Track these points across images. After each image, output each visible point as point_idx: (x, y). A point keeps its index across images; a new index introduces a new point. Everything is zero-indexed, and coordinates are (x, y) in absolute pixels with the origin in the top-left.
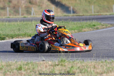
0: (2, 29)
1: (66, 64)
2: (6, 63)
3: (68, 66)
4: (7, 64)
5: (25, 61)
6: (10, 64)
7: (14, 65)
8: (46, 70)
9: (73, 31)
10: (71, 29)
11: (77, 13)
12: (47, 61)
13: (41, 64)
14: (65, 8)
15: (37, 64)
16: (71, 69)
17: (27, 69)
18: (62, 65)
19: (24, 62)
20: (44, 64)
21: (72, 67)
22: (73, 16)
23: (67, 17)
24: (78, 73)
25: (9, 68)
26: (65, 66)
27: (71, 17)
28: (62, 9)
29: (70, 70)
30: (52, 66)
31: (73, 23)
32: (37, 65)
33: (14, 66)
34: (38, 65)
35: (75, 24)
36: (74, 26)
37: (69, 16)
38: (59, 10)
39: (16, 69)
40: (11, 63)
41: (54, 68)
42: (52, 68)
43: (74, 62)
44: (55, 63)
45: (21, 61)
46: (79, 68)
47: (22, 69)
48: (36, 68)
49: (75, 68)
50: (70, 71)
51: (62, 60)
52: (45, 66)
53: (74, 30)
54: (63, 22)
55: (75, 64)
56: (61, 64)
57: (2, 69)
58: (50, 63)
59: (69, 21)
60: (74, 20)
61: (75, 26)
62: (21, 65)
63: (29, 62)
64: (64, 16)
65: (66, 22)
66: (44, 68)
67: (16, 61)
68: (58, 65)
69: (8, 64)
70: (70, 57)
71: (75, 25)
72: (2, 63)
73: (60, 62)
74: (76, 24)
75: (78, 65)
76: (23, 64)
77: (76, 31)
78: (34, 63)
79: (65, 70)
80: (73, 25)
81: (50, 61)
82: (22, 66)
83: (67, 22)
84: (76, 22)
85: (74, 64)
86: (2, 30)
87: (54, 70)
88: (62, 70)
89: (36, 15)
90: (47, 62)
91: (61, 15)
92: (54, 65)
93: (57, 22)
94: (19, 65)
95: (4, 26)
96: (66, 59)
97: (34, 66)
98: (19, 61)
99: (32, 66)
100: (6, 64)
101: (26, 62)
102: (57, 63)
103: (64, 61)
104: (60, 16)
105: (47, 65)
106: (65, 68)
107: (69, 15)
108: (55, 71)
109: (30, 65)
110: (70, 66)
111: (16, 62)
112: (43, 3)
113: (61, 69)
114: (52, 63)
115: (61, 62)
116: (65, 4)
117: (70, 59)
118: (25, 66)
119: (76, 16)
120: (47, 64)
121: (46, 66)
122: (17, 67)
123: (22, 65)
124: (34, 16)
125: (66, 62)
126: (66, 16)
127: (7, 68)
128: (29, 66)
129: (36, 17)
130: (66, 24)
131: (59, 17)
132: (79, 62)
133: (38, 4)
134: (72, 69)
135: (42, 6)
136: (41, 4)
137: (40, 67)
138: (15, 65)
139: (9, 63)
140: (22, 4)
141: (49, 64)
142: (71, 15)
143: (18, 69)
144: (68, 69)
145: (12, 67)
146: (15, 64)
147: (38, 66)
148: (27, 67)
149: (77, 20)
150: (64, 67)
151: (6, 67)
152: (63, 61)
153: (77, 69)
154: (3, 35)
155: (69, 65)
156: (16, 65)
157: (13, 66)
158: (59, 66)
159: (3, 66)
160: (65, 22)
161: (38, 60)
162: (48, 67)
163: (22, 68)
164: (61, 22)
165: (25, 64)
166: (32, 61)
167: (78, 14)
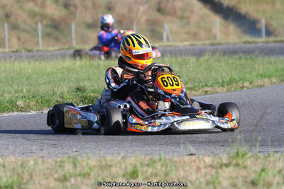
0: (91, 77)
1: (249, 163)
2: (98, 160)
3: (254, 168)
4: (101, 162)
5: (146, 155)
6: (109, 163)
7: (118, 165)
8: (197, 179)
9: (266, 80)
10: (262, 75)
11: (276, 36)
12: (201, 156)
13: (185, 162)
14: (248, 24)
15: (175, 162)
16: (260, 175)
17: (151, 175)
18: (237, 165)
19: (143, 157)
20: (193, 164)
21: (263, 170)
22: (267, 42)
23: (253, 46)
24: (278, 184)
25: (106, 172)
26: (245, 167)
27: (260, 44)
28: (239, 26)
29: (257, 177)
30: (213, 168)
31: (266, 59)
32: (175, 166)
33: (118, 168)
34: (177, 165)
35: (271, 63)
36: (268, 68)
37: (258, 43)
38: (232, 28)
39: (123, 176)
40: (111, 161)
41: (217, 173)
42: (213, 172)
43: (268, 159)
44: (220, 161)
45: (136, 156)
46: (280, 172)
47: (137, 176)
48: (174, 172)
49: (270, 173)
50: (258, 180)
51: (237, 154)
52: (195, 168)
53: (270, 77)
54: (240, 58)
55: (269, 162)
56: (234, 162)
57: (89, 175)
58: (208, 160)
59: (257, 56)
60: (270, 52)
61: (272, 68)
62: (135, 166)
63: (157, 157)
64: (245, 42)
65: (249, 57)
66: (193, 172)
67: (122, 155)
68: (227, 166)
69: (104, 163)
70: (258, 144)
71: (271, 66)
72: (89, 162)
73: (232, 157)
74: (275, 63)
75: (278, 164)
76: (142, 164)
77: (274, 80)
78: (168, 161)
79: (246, 177)
80: (266, 66)
81: (209, 156)
82: (139, 169)
83: (252, 59)
84: (273, 59)
85: (267, 163)
86: (89, 79)
87: (217, 178)
88: (237, 178)
89: (174, 41)
90: (199, 158)
91: (237, 40)
92: (219, 165)
93: (226, 58)
94: (131, 165)
95: (95, 70)
96: (247, 151)
97: (169, 168)
98: (131, 155)
99: (164, 169)
100: (99, 163)
101: (148, 158)
102: (224, 161)
103: (243, 155)
104: (235, 44)
105: (202, 165)
106: (245, 174)
107: (257, 40)
108: (220, 179)
109: (158, 166)
110: (258, 168)
111: (123, 158)
112: (192, 12)
113: (234, 175)
114: (213, 161)
115: (235, 158)
116: (247, 13)
117: (258, 150)
118: (145, 169)
119: (275, 42)
120: (200, 162)
121: (198, 169)
122: (126, 172)
123: (139, 165)
124: (169, 44)
125: (249, 158)
126: (248, 42)
127: (100, 172)
128: (156, 168)
129: (175, 46)
130: (249, 62)
131: (231, 46)
132: (280, 158)
133: (179, 13)
134: (263, 174)
135: (188, 18)
136: (187, 14)
137: (184, 170)
138: (121, 166)
139: (106, 161)
140: (139, 15)
141: (205, 162)
142: (261, 40)
143: (128, 176)
144: (253, 176)
145: (114, 170)
146: (120, 163)
147: (177, 169)
148: (150, 170)
149: (277, 54)
150: (243, 170)
151: (98, 171)
152: (240, 155)
153: (274, 176)
154: (93, 91)
155: (256, 165)
156: (123, 166)
157: (116, 167)
158: (231, 168)
159: (90, 168)
160: (246, 59)
161: (178, 152)
162: (203, 171)
163: (137, 172)
164: (236, 57)
165: (147, 163)
166: (163, 157)
167: (279, 39)
